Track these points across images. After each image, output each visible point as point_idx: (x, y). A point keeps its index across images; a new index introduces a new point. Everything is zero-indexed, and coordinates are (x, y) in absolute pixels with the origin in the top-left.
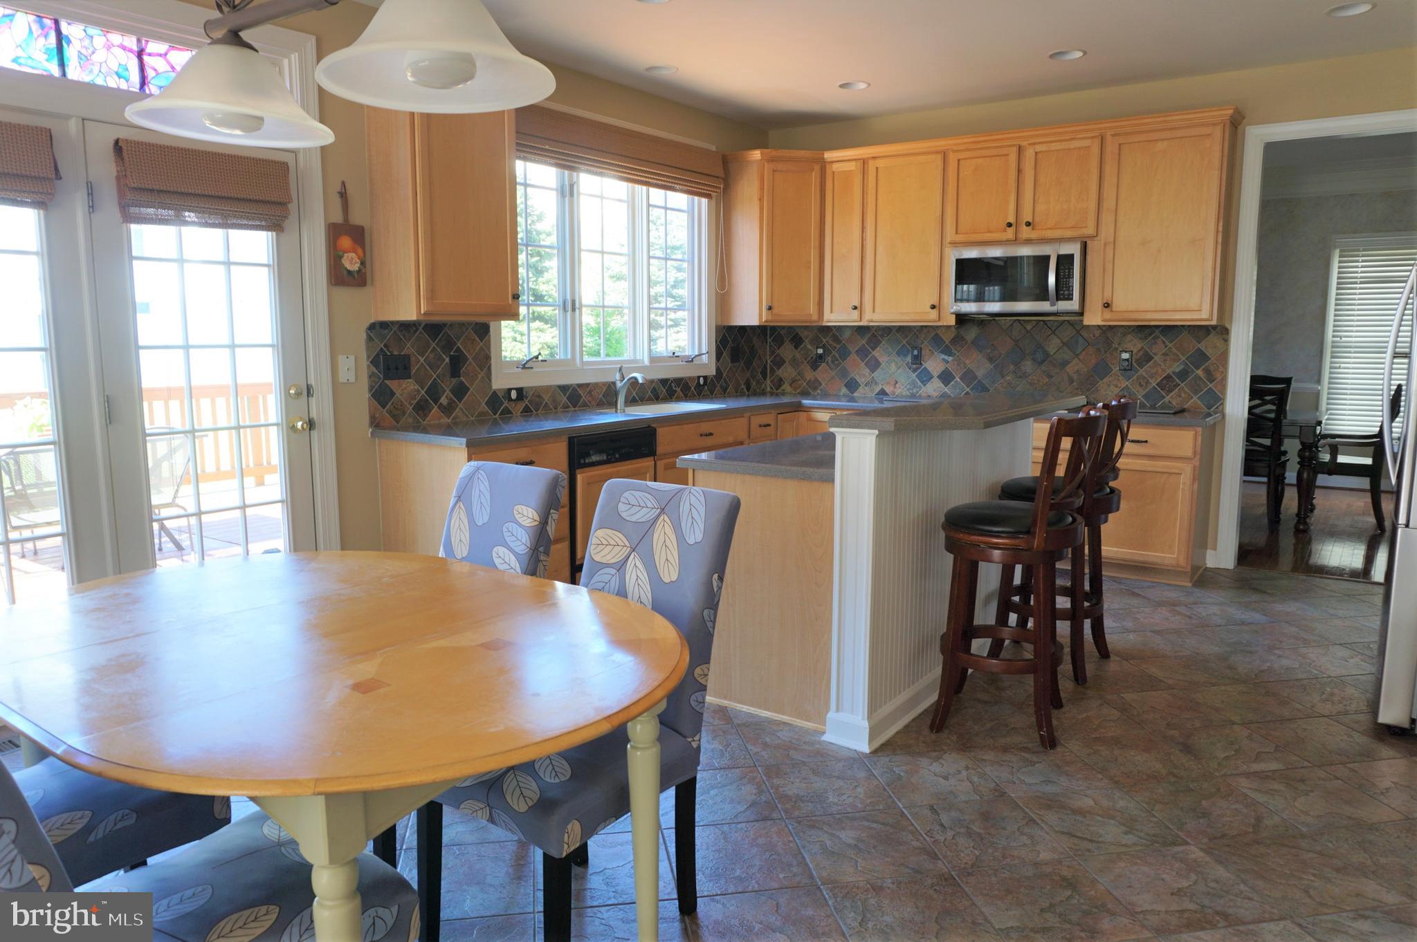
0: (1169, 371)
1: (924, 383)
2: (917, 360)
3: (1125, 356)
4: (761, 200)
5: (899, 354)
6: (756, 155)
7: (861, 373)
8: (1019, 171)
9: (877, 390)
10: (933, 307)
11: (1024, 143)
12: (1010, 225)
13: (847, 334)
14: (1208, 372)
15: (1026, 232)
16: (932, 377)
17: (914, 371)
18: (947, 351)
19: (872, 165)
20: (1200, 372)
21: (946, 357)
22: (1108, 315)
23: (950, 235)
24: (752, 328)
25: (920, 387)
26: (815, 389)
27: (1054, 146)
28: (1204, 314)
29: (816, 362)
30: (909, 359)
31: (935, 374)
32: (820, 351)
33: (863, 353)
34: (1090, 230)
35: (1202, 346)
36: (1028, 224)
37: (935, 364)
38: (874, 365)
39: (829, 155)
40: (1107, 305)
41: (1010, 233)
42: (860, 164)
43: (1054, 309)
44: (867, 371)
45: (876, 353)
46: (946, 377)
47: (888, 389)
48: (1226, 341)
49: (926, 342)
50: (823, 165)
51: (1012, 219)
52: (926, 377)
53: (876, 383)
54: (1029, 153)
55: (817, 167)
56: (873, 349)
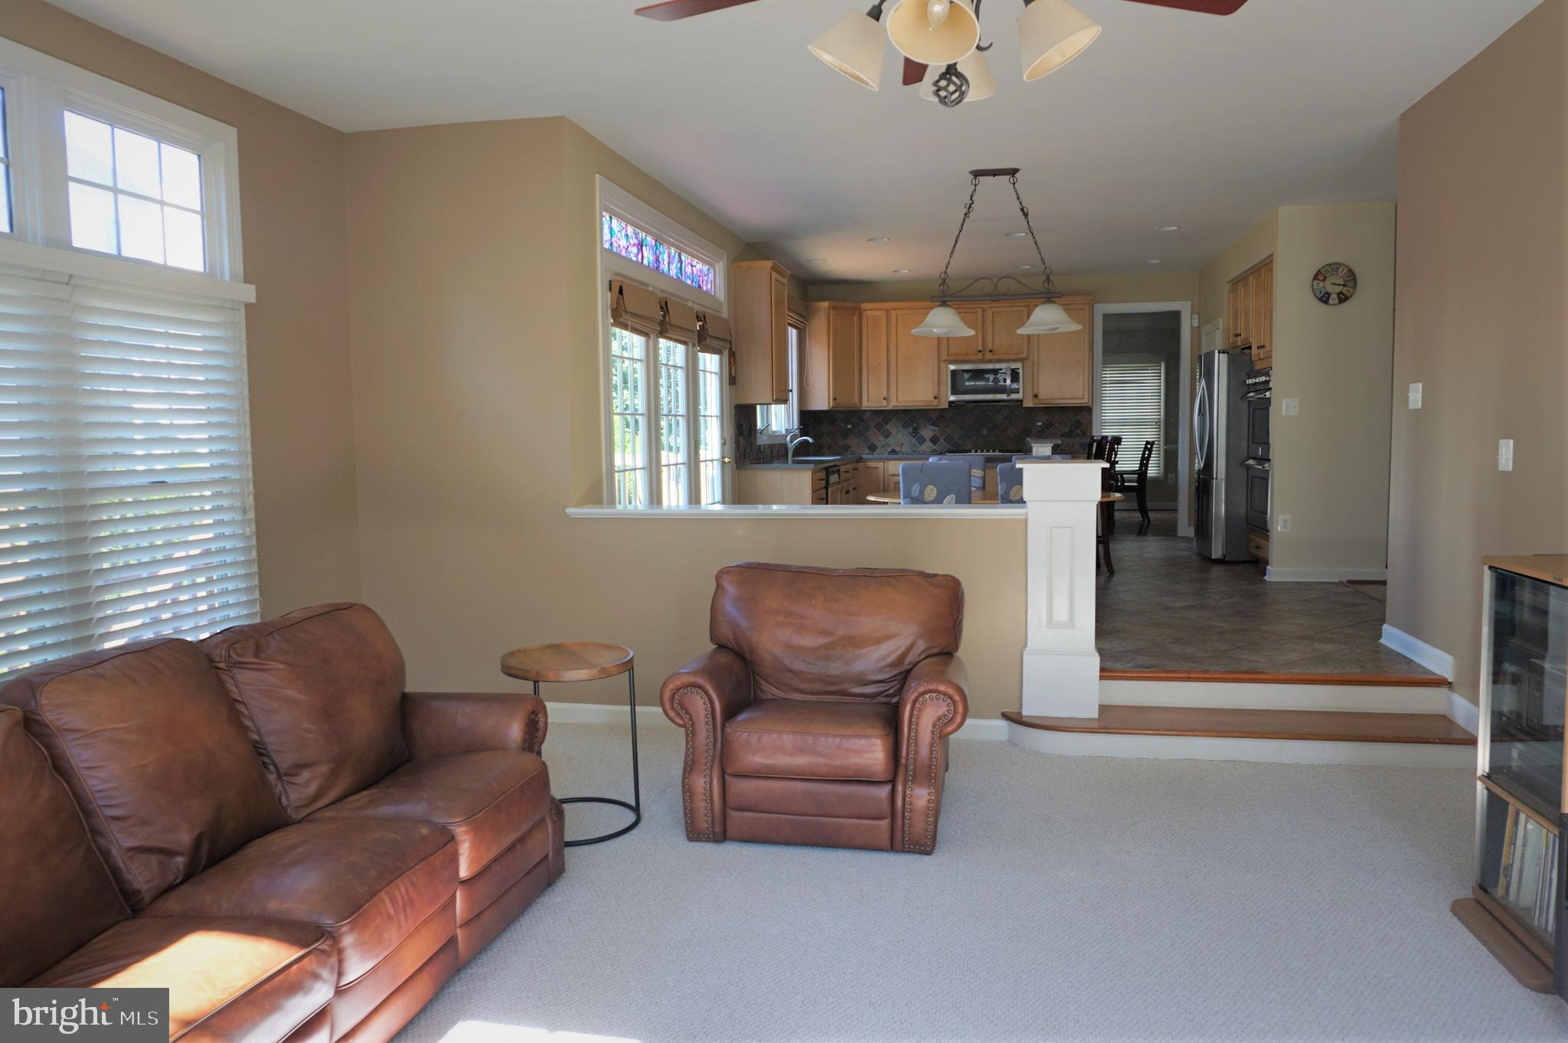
0: (1063, 431)
1: (921, 444)
2: (916, 430)
3: (1039, 424)
4: (828, 332)
5: (903, 426)
6: (826, 304)
7: (878, 439)
8: (983, 322)
9: (890, 449)
10: (935, 398)
11: (985, 306)
12: (980, 351)
13: (868, 415)
14: (1082, 430)
15: (989, 356)
16: (925, 440)
17: (914, 437)
18: (935, 424)
19: (893, 313)
20: (1078, 431)
21: (934, 428)
22: (1036, 402)
23: (944, 356)
24: (822, 411)
25: (918, 447)
26: (846, 451)
27: (1002, 309)
28: (1086, 401)
29: (846, 434)
30: (910, 429)
31: (928, 438)
32: (849, 427)
33: (879, 427)
34: (1024, 355)
35: (1079, 417)
36: (991, 351)
37: (927, 432)
38: (888, 435)
39: (864, 306)
40: (1036, 396)
41: (980, 356)
42: (885, 312)
43: (1009, 398)
44: (882, 438)
45: (888, 427)
46: (934, 440)
47: (897, 449)
48: (1091, 414)
49: (921, 419)
50: (860, 312)
51: (980, 348)
52: (922, 441)
53: (889, 446)
54: (989, 312)
55: (857, 313)
56: (886, 424)
